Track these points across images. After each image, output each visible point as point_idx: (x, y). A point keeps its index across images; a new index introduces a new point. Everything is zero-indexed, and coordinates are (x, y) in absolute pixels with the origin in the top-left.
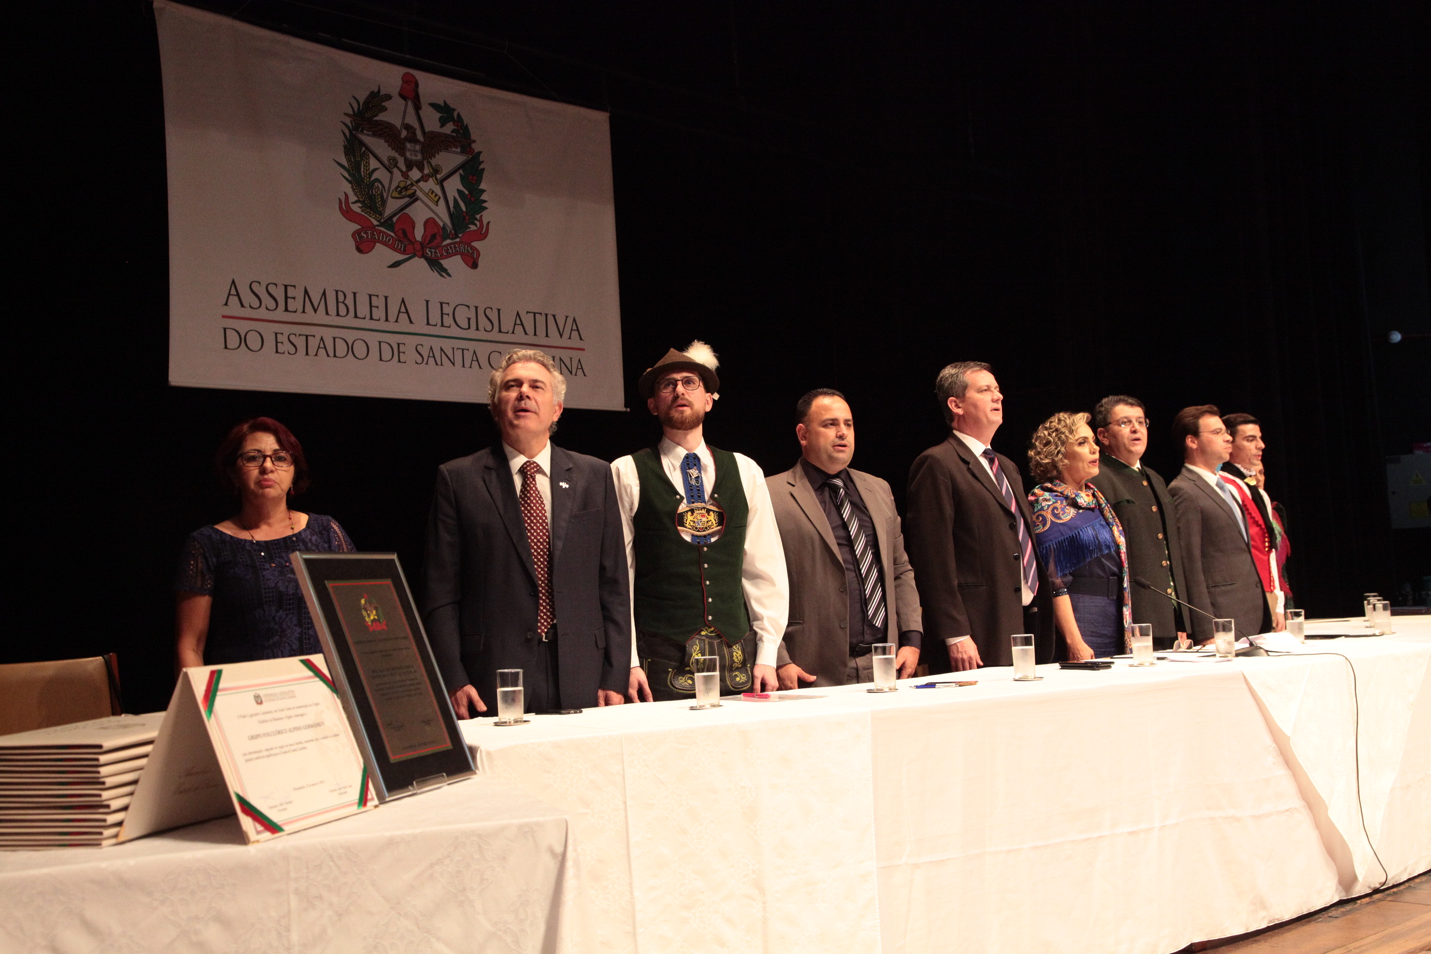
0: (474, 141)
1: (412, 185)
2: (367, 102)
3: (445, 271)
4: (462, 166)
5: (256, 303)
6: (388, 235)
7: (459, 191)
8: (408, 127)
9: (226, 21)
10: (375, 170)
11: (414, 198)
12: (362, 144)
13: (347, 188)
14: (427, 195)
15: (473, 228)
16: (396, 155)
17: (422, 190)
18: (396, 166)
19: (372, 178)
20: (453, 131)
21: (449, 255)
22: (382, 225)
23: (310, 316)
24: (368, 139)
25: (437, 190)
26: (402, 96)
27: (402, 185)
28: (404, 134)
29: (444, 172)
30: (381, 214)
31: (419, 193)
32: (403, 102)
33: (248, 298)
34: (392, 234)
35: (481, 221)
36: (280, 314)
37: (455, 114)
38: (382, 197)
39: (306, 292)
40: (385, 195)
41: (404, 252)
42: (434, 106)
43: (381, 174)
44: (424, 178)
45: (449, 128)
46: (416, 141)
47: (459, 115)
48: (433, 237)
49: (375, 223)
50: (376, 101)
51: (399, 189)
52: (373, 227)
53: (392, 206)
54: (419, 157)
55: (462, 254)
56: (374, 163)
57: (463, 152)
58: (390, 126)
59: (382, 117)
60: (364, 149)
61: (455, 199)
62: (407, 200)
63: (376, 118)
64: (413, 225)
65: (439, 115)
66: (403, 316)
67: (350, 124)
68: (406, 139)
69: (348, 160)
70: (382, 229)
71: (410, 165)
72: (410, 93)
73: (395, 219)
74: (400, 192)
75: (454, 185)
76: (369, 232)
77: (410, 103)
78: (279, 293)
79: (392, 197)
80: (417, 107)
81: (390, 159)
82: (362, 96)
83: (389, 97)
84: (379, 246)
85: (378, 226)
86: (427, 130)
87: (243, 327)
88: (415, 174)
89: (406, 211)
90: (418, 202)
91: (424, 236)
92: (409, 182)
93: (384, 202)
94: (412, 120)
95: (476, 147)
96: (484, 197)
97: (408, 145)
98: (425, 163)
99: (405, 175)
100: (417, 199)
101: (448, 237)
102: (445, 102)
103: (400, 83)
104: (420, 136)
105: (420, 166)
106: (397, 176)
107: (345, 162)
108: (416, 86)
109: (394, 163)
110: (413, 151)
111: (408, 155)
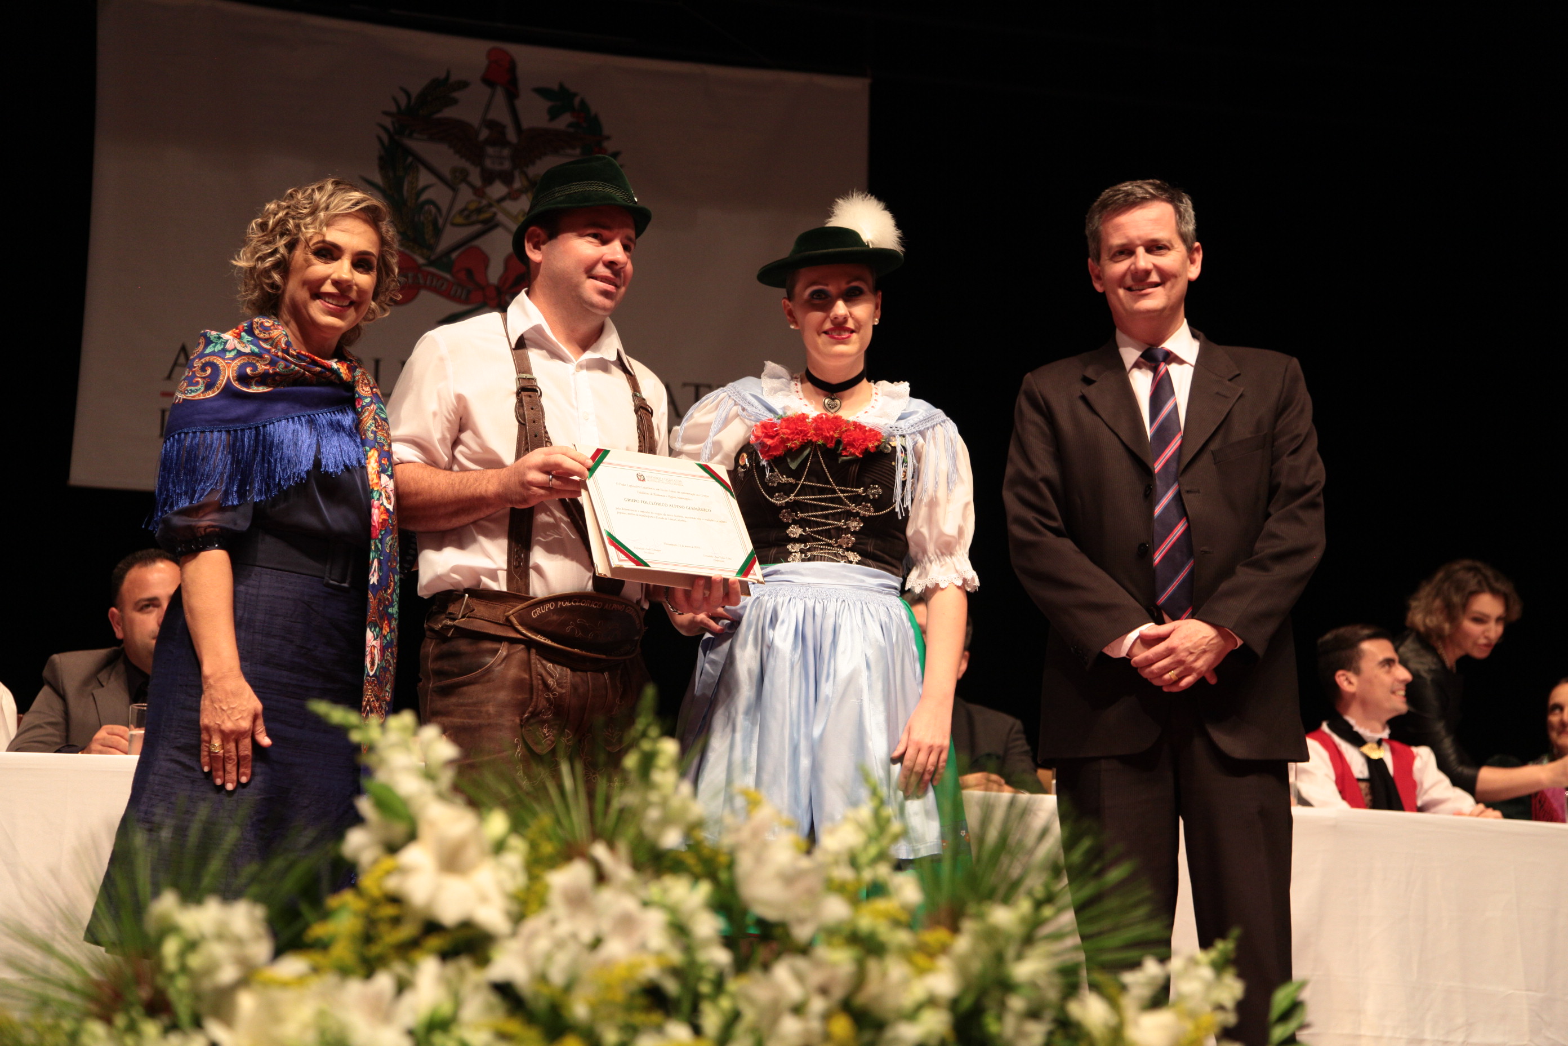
0: (608, 138)
1: (490, 205)
2: (424, 93)
6: (440, 278)
8: (493, 125)
10: (425, 188)
11: (491, 224)
12: (408, 152)
14: (514, 218)
16: (466, 165)
17: (507, 214)
18: (464, 180)
19: (424, 197)
20: (570, 125)
22: (431, 263)
24: (419, 145)
26: (488, 81)
27: (473, 206)
28: (484, 134)
30: (431, 248)
31: (501, 217)
32: (488, 90)
34: (448, 276)
37: (577, 101)
38: (435, 223)
40: (440, 221)
41: (465, 302)
42: (543, 92)
43: (438, 193)
44: (513, 195)
45: (563, 122)
46: (504, 144)
47: (583, 103)
48: (520, 278)
49: (421, 261)
50: (442, 89)
51: (466, 213)
52: (418, 268)
53: (451, 236)
54: (507, 165)
56: (425, 178)
58: (461, 125)
59: (448, 113)
60: (410, 159)
62: (478, 227)
63: (439, 115)
64: (485, 260)
67: (391, 128)
69: (385, 177)
70: (432, 269)
71: (489, 178)
72: (503, 77)
73: (454, 255)
74: (468, 217)
76: (410, 275)
77: (500, 92)
79: (454, 225)
80: (512, 94)
81: (454, 171)
82: (415, 90)
83: (463, 85)
84: (424, 295)
85: (424, 265)
86: (526, 124)
88: (498, 190)
89: (477, 243)
90: (498, 230)
91: (503, 279)
92: (484, 202)
93: (438, 232)
94: (500, 113)
95: (610, 146)
97: (490, 150)
98: (517, 173)
99: (479, 192)
100: (496, 225)
102: (561, 86)
103: (483, 62)
104: (511, 136)
105: (507, 179)
106: (465, 194)
107: (378, 179)
108: (512, 67)
109: (462, 176)
110: (497, 159)
111: (488, 163)
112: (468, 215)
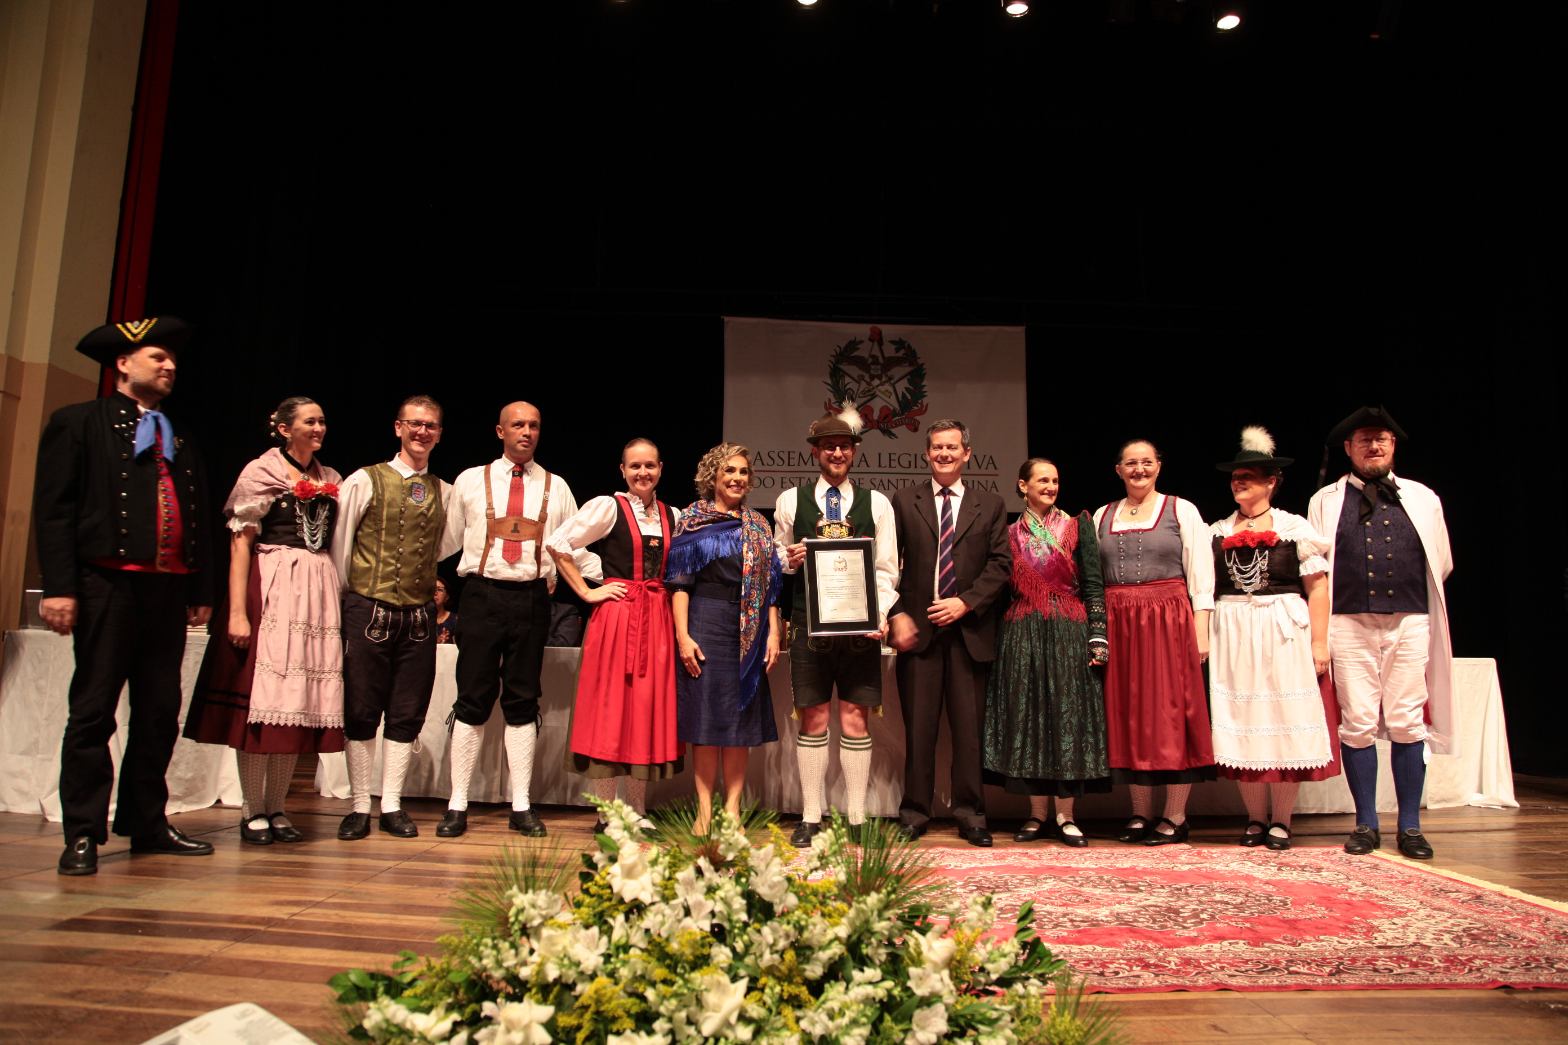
0: (919, 359)
1: (873, 388)
2: (846, 347)
3: (894, 435)
4: (909, 374)
5: (771, 462)
7: (906, 388)
8: (873, 357)
9: (763, 320)
10: (848, 384)
11: (874, 396)
12: (840, 370)
13: (831, 395)
14: (883, 393)
15: (915, 408)
16: (864, 373)
17: (880, 391)
18: (863, 379)
19: (847, 387)
20: (904, 355)
21: (897, 426)
23: (803, 467)
24: (845, 367)
25: (891, 389)
26: (871, 340)
27: (866, 389)
28: (870, 360)
29: (896, 379)
31: (878, 393)
32: (871, 344)
33: (766, 460)
35: (922, 404)
36: (785, 467)
37: (906, 345)
39: (800, 454)
40: (854, 396)
41: (865, 427)
42: (892, 342)
43: (852, 385)
44: (882, 384)
45: (902, 353)
46: (878, 363)
47: (909, 345)
48: (886, 417)
50: (853, 345)
53: (858, 402)
54: (879, 372)
55: (907, 425)
56: (847, 380)
57: (910, 365)
58: (862, 358)
59: (856, 353)
60: (842, 373)
61: (903, 393)
62: (869, 397)
63: (852, 355)
64: (872, 410)
65: (893, 347)
66: (863, 464)
67: (834, 361)
68: (872, 363)
69: (832, 381)
71: (872, 378)
72: (877, 338)
75: (902, 386)
77: (876, 344)
78: (785, 457)
79: (859, 397)
80: (881, 345)
81: (859, 376)
82: (843, 346)
83: (862, 342)
86: (886, 355)
87: (762, 476)
88: (876, 382)
89: (868, 404)
90: (877, 399)
91: (879, 417)
92: (871, 387)
94: (876, 352)
95: (920, 361)
96: (924, 389)
97: (873, 367)
98: (883, 375)
99: (869, 384)
100: (876, 396)
101: (897, 415)
102: (900, 339)
103: (869, 332)
104: (881, 360)
105: (880, 377)
106: (864, 385)
107: (830, 382)
108: (880, 333)
109: (862, 378)
110: (875, 370)
111: (872, 372)
112: (865, 393)
